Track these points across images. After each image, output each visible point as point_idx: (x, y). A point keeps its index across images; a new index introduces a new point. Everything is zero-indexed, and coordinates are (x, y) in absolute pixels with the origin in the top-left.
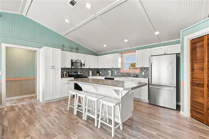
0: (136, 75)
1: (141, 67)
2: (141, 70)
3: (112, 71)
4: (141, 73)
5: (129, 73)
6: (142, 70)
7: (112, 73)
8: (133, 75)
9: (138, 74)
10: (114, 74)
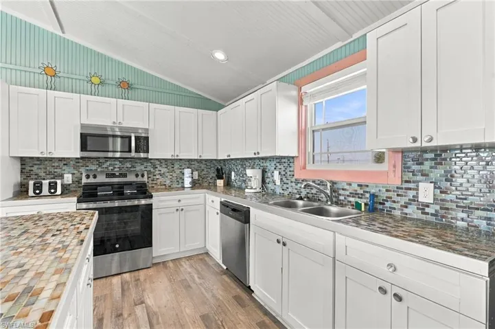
0: (373, 196)
1: (410, 144)
2: (405, 168)
3: (264, 172)
4: (408, 184)
5: (333, 183)
6: (415, 167)
7: (263, 181)
8: (354, 194)
9: (384, 195)
10: (270, 185)
